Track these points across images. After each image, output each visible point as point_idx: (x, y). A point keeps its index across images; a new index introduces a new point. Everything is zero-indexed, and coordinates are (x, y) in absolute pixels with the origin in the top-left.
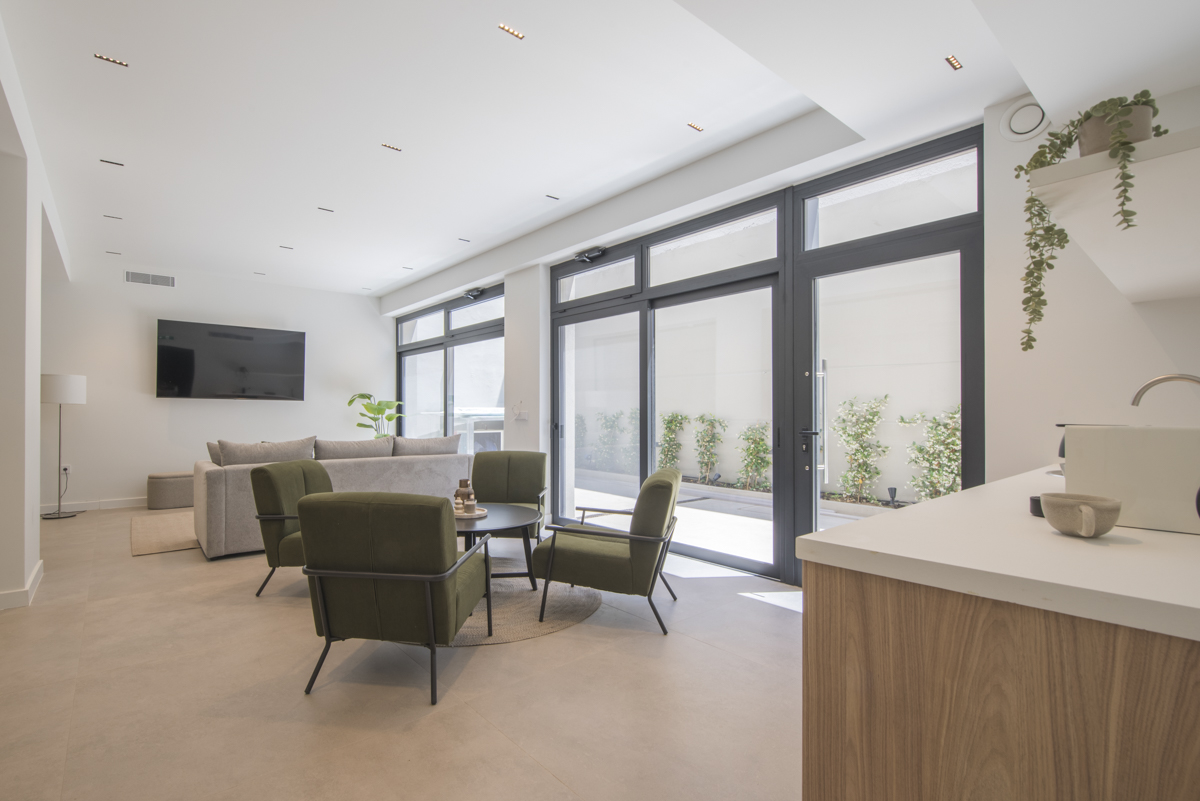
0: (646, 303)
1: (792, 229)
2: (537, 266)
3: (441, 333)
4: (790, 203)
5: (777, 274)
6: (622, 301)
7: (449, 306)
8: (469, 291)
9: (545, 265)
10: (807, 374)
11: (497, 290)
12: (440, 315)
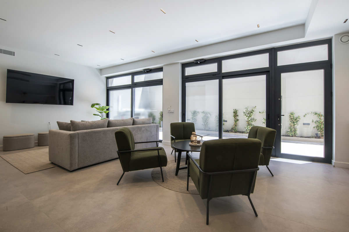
0: (222, 77)
1: (273, 59)
2: (178, 63)
3: (130, 83)
4: (273, 52)
5: (269, 71)
6: (212, 76)
7: (133, 74)
8: (145, 70)
9: (181, 63)
10: (279, 99)
11: (160, 69)
12: (130, 77)
